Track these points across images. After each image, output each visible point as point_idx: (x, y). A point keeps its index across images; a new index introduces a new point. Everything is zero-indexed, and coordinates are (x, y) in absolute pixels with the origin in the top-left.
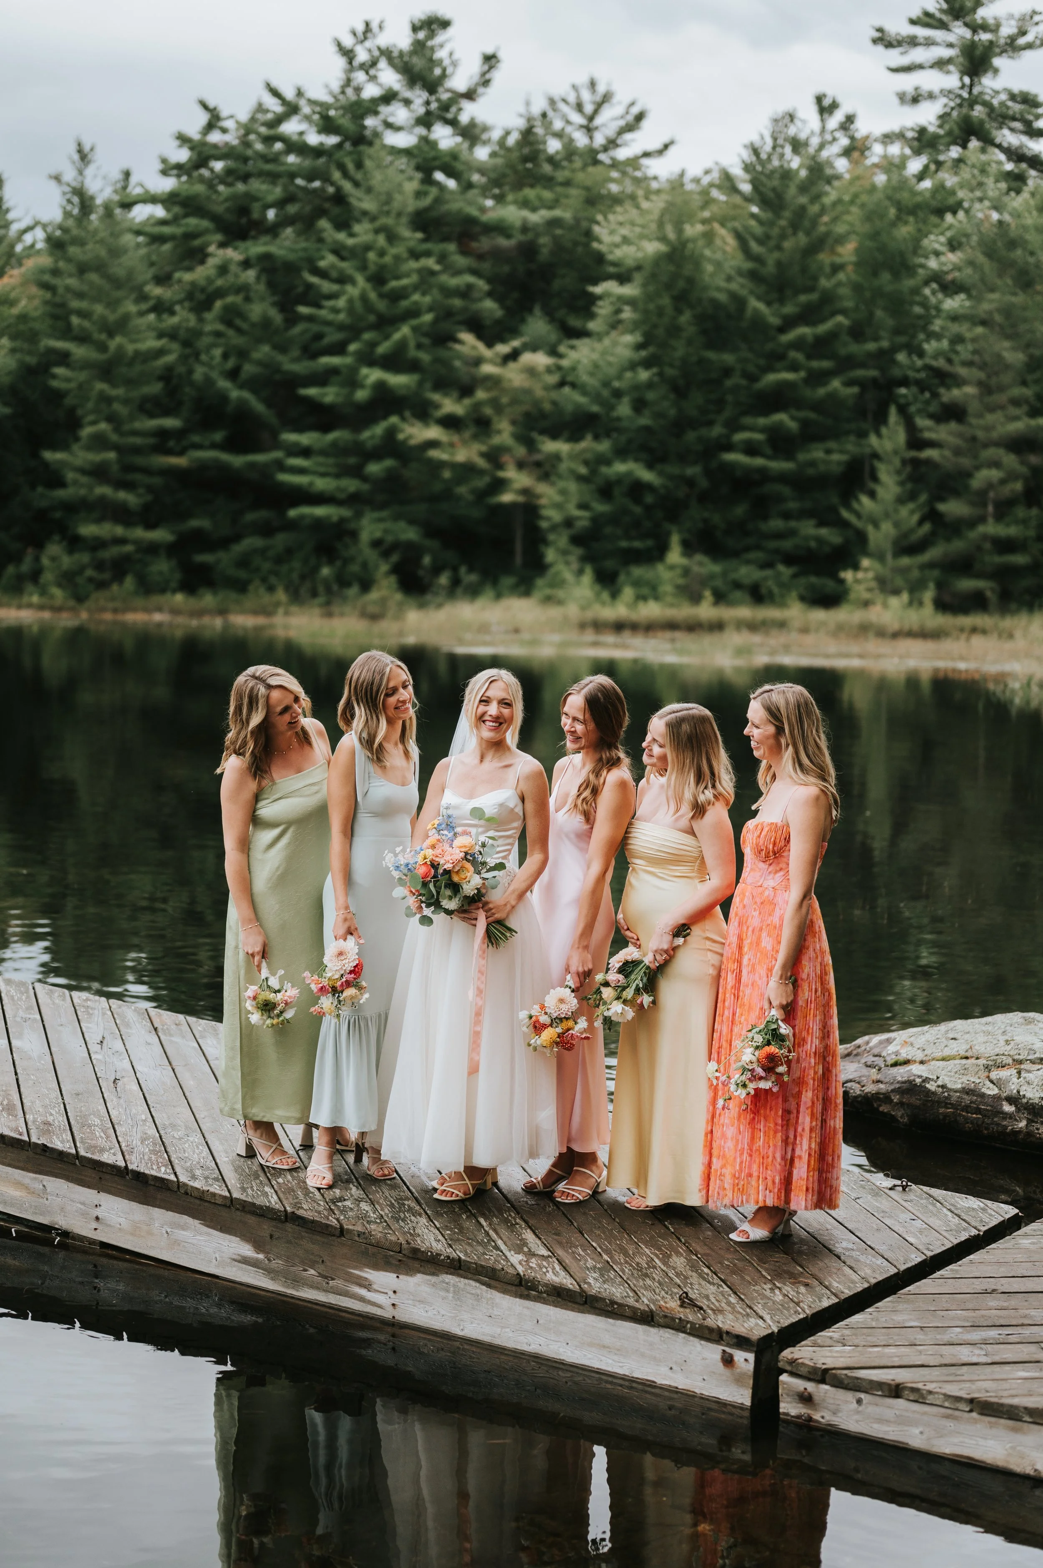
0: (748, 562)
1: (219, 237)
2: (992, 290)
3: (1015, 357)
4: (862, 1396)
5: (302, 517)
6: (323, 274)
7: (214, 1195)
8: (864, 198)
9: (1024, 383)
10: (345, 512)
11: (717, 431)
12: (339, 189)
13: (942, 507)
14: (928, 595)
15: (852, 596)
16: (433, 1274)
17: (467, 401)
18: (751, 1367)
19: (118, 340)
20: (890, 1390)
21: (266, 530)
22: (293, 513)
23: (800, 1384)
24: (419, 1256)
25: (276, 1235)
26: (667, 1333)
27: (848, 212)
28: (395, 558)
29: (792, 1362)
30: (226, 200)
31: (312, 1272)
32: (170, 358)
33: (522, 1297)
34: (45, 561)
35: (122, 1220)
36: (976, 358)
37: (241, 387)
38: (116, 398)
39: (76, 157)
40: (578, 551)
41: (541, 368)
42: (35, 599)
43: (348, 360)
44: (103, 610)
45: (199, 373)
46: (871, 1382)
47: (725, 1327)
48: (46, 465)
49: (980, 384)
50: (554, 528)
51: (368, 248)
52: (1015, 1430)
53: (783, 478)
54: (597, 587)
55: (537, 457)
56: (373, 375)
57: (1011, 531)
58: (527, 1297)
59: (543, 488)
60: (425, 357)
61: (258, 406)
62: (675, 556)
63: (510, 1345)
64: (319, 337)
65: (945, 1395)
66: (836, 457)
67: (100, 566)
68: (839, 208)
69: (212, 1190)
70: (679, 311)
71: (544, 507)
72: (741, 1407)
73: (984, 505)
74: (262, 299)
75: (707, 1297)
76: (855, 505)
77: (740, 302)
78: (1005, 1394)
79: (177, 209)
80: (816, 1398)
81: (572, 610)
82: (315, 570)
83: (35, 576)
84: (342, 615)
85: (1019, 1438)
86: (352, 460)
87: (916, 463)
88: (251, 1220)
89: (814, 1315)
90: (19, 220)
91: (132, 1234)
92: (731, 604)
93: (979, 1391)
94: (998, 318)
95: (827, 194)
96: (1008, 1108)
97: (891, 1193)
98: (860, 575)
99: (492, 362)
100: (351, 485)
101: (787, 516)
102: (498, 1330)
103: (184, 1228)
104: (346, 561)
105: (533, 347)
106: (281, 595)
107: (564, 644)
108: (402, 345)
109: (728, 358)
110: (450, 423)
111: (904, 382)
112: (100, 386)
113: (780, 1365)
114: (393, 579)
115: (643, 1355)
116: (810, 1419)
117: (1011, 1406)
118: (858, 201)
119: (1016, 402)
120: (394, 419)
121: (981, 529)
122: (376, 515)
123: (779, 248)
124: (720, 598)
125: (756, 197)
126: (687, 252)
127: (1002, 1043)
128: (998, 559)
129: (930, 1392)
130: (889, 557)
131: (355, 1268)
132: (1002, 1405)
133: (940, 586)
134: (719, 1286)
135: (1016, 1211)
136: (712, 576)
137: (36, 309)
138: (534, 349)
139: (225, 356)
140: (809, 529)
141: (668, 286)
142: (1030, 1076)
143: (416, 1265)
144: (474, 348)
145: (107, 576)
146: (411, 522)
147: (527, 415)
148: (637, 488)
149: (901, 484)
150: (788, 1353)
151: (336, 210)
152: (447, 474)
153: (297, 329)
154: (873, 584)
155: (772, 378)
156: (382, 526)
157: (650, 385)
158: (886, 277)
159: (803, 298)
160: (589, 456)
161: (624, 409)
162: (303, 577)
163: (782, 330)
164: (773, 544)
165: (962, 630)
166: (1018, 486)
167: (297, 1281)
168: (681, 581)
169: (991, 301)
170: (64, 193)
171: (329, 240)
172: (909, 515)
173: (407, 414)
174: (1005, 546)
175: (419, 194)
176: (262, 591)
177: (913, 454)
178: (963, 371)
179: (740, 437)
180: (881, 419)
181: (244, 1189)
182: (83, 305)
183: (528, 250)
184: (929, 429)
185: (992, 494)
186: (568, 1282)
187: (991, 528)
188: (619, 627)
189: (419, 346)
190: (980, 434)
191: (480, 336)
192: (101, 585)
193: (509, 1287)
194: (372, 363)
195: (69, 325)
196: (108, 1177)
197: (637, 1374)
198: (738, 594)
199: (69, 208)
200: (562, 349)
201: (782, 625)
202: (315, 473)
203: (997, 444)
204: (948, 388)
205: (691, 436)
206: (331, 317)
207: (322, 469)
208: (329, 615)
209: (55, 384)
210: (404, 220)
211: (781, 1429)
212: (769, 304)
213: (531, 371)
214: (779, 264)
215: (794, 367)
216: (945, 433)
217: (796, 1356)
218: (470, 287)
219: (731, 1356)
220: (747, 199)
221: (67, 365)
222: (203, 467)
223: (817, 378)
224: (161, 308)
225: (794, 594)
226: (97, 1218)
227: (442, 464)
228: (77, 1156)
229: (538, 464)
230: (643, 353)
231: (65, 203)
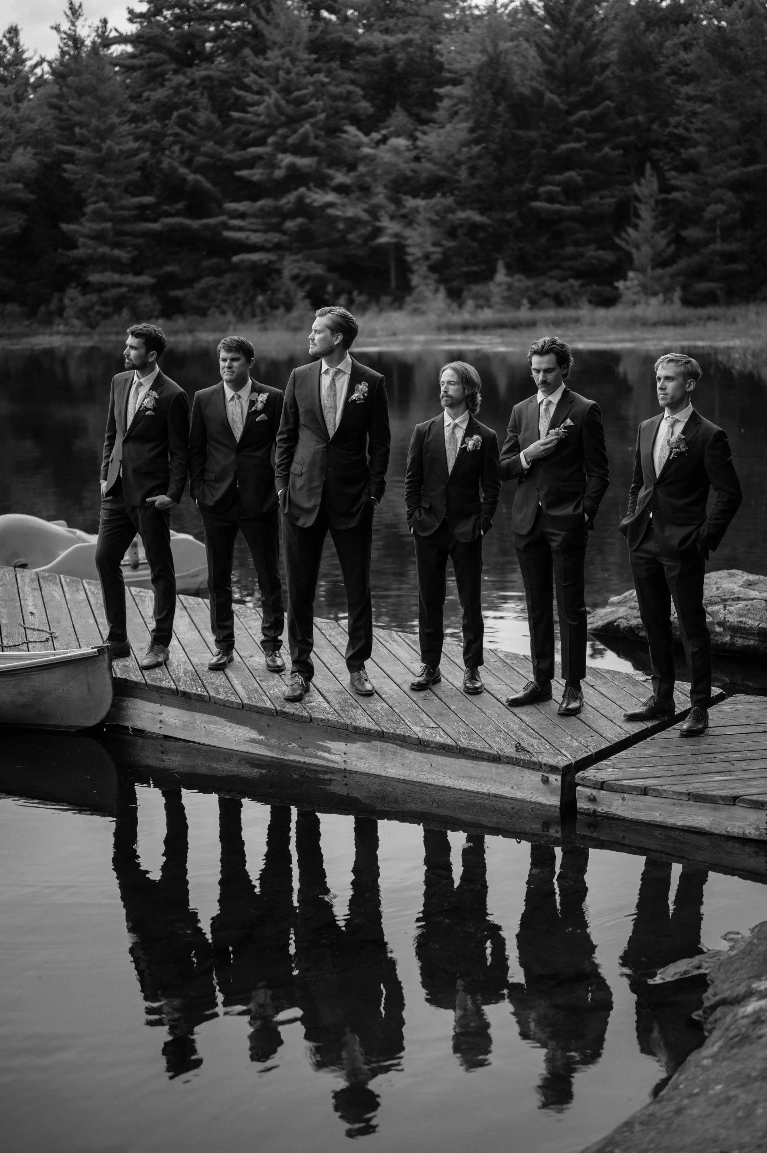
0: (552, 278)
1: (173, 66)
2: (715, 77)
3: (733, 124)
4: (625, 795)
5: (243, 261)
6: (247, 88)
7: (232, 702)
8: (623, 15)
9: (739, 143)
10: (272, 257)
11: (527, 186)
12: (255, 27)
13: (684, 233)
14: (677, 294)
15: (624, 299)
16: (367, 741)
17: (352, 174)
18: (559, 783)
19: (109, 143)
20: (641, 791)
21: (218, 272)
22: (235, 259)
23: (588, 791)
24: (359, 731)
25: (271, 724)
26: (509, 767)
27: (613, 26)
28: (308, 287)
29: (583, 779)
30: (176, 39)
31: (294, 745)
32: (145, 155)
33: (421, 751)
34: (67, 301)
35: (177, 721)
36: (705, 126)
37: (195, 172)
38: (109, 185)
39: (69, 12)
40: (435, 276)
41: (403, 148)
42: (61, 328)
43: (269, 149)
44: (109, 333)
45: (166, 163)
46: (630, 786)
47: (544, 761)
48: (63, 233)
49: (708, 144)
50: (417, 260)
51: (278, 68)
52: (714, 809)
53: (573, 217)
54: (449, 301)
55: (404, 211)
56: (286, 159)
57: (734, 247)
58: (424, 751)
59: (407, 232)
60: (321, 144)
61: (207, 185)
62: (501, 276)
63: (416, 779)
64: (247, 133)
65: (673, 792)
66: (608, 201)
67: (104, 303)
68: (605, 23)
69: (230, 699)
70: (497, 103)
71: (408, 246)
72: (555, 806)
73: (714, 230)
74: (206, 109)
75: (532, 746)
76: (624, 235)
77: (540, 95)
78: (709, 789)
79: (142, 47)
80: (598, 799)
81: (432, 317)
82: (253, 298)
83: (60, 311)
84: (274, 329)
85: (717, 813)
86: (275, 220)
87: (665, 202)
88: (256, 716)
89: (596, 753)
90: (31, 59)
91: (183, 729)
92: (541, 308)
93: (694, 788)
94: (719, 97)
95: (597, 13)
96: (718, 629)
97: (645, 684)
98: (628, 283)
99: (367, 145)
100: (275, 237)
101: (577, 244)
102: (408, 772)
103: (215, 723)
104: (274, 291)
105: (398, 134)
106: (230, 317)
107: (427, 342)
108: (305, 137)
109: (533, 134)
110: (342, 189)
111: (656, 144)
112: (98, 176)
113: (576, 781)
114: (307, 301)
115: (495, 781)
116: (595, 811)
117: (712, 796)
118: (619, 18)
119: (733, 156)
120: (302, 190)
121: (712, 247)
122: (293, 257)
123: (565, 54)
124: (534, 304)
125: (549, 18)
126: (501, 60)
127: (714, 589)
128: (724, 268)
129: (665, 791)
130: (649, 269)
131: (320, 741)
132: (707, 795)
133: (685, 288)
134: (539, 739)
135: (721, 691)
136: (527, 289)
137: (49, 124)
138: (398, 135)
139: (182, 151)
140: (591, 252)
141: (489, 86)
142: (732, 608)
143: (357, 736)
144: (355, 136)
145: (110, 309)
146: (318, 261)
147: (394, 182)
148: (474, 228)
149: (656, 218)
150: (580, 774)
151: (254, 42)
152: (341, 226)
153: (231, 129)
154: (639, 289)
155: (563, 147)
156: (297, 265)
157: (479, 156)
158: (639, 71)
159: (583, 90)
160: (439, 207)
161: (463, 173)
162: (245, 304)
163: (569, 113)
164: (567, 264)
165: (700, 319)
166: (737, 216)
167: (285, 751)
168: (506, 294)
169: (715, 85)
170: (62, 39)
171: (251, 63)
172: (661, 240)
173: (311, 185)
174: (730, 258)
175: (311, 28)
176: (217, 315)
177: (664, 196)
178: (696, 136)
179: (542, 189)
180: (640, 173)
181: (249, 699)
182: (83, 118)
183: (390, 64)
184: (675, 178)
185: (719, 222)
186: (449, 742)
187: (719, 246)
188: (465, 328)
189: (317, 137)
190: (710, 180)
191: (359, 129)
192: (106, 316)
193: (414, 746)
194: (284, 151)
195: (73, 134)
196: (166, 696)
197: (492, 792)
198: (545, 301)
199: (66, 49)
200: (418, 134)
201: (577, 321)
202: (250, 230)
203: (721, 186)
204: (686, 148)
205: (508, 191)
206: (255, 119)
207: (254, 227)
208: (265, 329)
209: (66, 175)
210: (302, 46)
211: (578, 817)
212: (559, 95)
213: (396, 151)
214: (565, 65)
215: (578, 140)
216: (685, 180)
217: (586, 775)
218: (350, 93)
219: (547, 778)
220: (543, 20)
221: (73, 163)
222: (172, 229)
223: (594, 145)
224: (136, 118)
225: (584, 299)
226: (161, 721)
227: (337, 218)
228: (146, 684)
229: (404, 216)
230: (475, 135)
231: (62, 45)
